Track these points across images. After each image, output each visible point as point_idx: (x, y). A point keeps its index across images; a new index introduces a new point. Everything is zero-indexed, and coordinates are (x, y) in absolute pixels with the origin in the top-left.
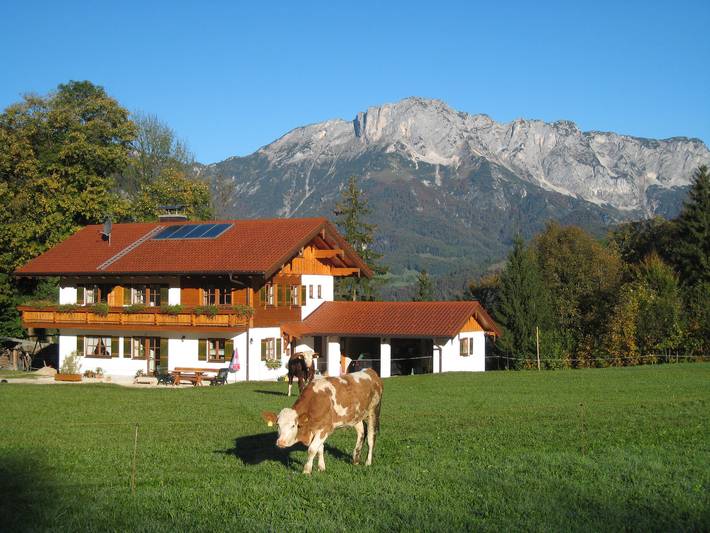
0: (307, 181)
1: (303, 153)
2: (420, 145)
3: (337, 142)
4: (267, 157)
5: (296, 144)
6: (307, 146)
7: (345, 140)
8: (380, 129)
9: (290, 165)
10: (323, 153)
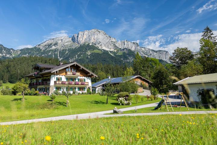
0: (58, 55)
1: (55, 46)
2: (100, 44)
3: (67, 44)
4: (40, 48)
5: (52, 44)
6: (56, 44)
7: (70, 43)
8: (84, 39)
9: (50, 50)
10: (62, 47)
